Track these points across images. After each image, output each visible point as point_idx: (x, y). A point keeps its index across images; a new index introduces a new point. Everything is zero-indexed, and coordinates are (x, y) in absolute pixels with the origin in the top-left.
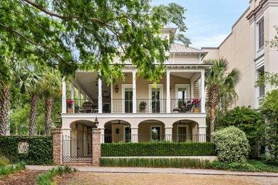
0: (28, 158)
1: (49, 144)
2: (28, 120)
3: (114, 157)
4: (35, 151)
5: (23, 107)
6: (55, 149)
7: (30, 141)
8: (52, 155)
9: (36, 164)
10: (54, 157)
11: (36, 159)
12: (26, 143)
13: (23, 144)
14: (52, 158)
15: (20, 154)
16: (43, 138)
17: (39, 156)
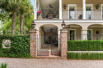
0: (10, 52)
1: (27, 41)
2: (11, 28)
3: (78, 52)
4: (15, 47)
5: (8, 20)
6: (31, 45)
7: (12, 39)
8: (29, 50)
9: (16, 57)
10: (31, 51)
11: (16, 53)
12: (9, 41)
13: (6, 41)
14: (29, 52)
15: (4, 49)
16: (22, 37)
17: (19, 51)
